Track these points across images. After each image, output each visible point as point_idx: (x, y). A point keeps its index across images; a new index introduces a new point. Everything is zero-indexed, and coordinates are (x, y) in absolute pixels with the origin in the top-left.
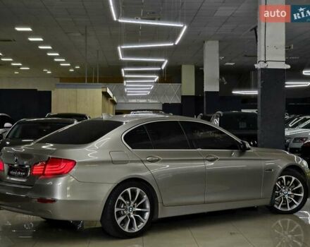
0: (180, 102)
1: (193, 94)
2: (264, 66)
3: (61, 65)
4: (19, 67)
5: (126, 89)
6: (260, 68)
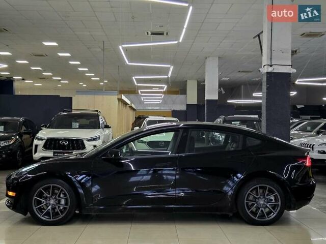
0: (185, 109)
1: (196, 103)
2: (270, 69)
3: (93, 79)
4: (60, 81)
5: (142, 98)
6: (266, 71)
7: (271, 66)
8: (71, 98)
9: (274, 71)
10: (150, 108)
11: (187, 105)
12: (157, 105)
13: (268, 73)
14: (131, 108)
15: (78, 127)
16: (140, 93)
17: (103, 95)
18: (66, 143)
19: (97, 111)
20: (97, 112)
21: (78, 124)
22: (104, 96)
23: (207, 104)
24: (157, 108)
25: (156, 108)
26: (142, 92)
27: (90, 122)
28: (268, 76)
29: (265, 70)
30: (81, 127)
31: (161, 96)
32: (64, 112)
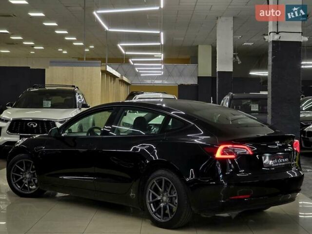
0: (196, 83)
1: (211, 75)
2: (276, 37)
3: (75, 44)
4: (33, 46)
5: (136, 69)
6: (271, 40)
7: (277, 33)
8: (44, 70)
9: (281, 40)
10: (149, 82)
11: (198, 77)
12: (158, 78)
13: (273, 42)
14: (122, 81)
15: (50, 106)
16: (132, 64)
17: (83, 66)
18: (35, 125)
19: (74, 86)
20: (73, 88)
21: (50, 103)
22: (84, 68)
23: (219, 77)
24: (159, 82)
25: (157, 82)
26: (134, 62)
27: (65, 100)
28: (274, 45)
29: (271, 38)
30: (54, 106)
31: (161, 66)
32: (34, 87)
